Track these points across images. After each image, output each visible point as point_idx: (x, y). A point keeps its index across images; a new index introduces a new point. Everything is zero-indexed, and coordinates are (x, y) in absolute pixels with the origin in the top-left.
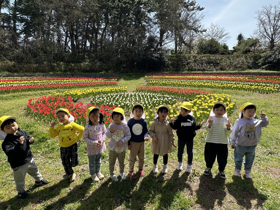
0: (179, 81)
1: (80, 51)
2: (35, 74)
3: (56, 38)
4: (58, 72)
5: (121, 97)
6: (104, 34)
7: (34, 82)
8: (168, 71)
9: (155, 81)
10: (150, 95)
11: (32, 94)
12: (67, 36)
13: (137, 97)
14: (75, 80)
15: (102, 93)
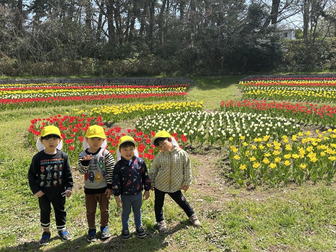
0: (309, 90)
1: (122, 39)
2: (47, 79)
3: (83, 17)
4: (85, 75)
5: (190, 120)
6: (166, 6)
7: (44, 92)
8: (288, 72)
9: (258, 91)
10: (246, 118)
11: (39, 112)
12: (102, 13)
13: (219, 121)
14: (113, 90)
15: (157, 113)
